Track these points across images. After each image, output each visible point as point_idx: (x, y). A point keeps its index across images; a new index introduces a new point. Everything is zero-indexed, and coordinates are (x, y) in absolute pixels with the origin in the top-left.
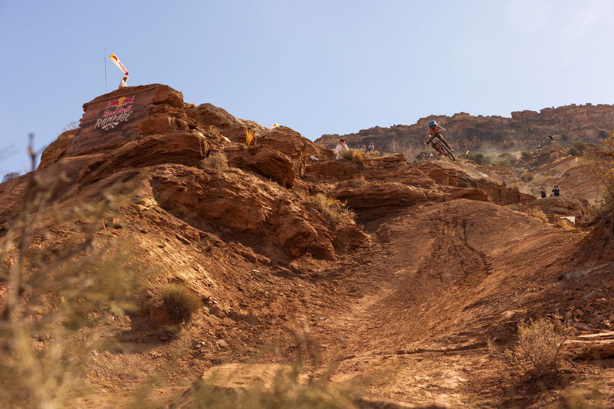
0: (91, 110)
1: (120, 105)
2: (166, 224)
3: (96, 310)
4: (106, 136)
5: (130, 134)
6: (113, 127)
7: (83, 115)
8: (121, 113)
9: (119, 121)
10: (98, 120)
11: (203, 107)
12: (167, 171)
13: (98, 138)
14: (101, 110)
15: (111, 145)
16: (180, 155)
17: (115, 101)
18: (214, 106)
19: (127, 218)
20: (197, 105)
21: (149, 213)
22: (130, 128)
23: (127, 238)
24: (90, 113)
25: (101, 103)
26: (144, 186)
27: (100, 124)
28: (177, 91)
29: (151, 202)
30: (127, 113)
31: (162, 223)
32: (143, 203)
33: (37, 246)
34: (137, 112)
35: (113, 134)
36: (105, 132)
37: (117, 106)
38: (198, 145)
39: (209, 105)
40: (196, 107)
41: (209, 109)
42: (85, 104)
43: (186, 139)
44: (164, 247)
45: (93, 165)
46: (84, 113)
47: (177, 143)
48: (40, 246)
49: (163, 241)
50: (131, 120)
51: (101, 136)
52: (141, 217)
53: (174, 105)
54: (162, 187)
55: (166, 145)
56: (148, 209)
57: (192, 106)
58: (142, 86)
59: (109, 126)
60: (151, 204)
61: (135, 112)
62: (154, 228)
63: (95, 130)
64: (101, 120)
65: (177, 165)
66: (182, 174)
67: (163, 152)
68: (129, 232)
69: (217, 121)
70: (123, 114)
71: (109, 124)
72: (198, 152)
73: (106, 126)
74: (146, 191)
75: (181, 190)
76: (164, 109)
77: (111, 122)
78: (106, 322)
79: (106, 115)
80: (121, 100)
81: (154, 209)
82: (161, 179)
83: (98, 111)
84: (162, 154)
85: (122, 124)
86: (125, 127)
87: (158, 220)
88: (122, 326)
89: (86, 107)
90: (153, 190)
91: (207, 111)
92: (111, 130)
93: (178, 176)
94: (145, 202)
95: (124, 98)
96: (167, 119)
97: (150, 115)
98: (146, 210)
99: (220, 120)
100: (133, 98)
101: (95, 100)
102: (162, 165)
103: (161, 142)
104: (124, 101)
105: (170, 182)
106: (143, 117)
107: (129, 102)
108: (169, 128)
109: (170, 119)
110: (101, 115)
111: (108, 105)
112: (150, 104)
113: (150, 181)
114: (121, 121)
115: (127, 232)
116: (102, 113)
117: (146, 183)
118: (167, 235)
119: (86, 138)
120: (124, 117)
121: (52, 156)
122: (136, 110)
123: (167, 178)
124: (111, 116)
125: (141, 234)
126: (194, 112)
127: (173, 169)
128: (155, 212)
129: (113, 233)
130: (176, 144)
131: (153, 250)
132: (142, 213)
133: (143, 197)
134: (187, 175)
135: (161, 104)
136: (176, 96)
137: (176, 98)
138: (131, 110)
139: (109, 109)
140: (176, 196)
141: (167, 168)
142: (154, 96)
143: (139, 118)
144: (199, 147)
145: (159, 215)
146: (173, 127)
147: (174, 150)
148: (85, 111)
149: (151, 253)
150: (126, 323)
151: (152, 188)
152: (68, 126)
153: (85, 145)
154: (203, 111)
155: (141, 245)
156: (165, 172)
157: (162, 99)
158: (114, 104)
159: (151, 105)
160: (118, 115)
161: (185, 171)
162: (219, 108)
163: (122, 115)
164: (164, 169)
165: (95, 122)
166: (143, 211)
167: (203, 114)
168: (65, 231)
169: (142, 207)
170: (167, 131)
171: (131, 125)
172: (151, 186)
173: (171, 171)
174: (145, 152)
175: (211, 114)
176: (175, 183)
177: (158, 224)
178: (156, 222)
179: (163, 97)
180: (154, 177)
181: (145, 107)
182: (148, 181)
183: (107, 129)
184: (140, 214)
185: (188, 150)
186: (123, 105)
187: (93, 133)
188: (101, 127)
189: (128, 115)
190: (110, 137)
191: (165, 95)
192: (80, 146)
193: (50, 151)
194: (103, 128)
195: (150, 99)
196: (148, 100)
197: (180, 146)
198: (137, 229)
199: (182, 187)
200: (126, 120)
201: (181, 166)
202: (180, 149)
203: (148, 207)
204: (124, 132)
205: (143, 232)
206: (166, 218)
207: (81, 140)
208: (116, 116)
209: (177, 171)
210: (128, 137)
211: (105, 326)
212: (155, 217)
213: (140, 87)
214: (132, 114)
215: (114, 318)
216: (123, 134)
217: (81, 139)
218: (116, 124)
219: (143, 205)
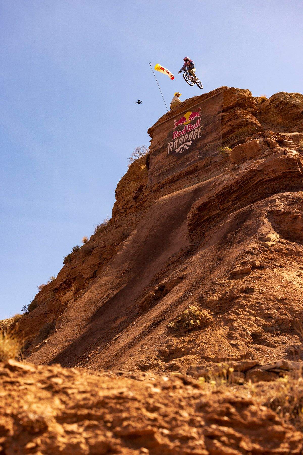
0: (158, 134)
1: (188, 121)
2: (294, 253)
3: (273, 335)
4: (182, 159)
5: (207, 151)
6: (187, 148)
7: (151, 141)
8: (191, 131)
9: (192, 140)
10: (169, 144)
11: (275, 98)
12: (278, 203)
13: (174, 163)
14: (169, 131)
15: (191, 168)
16: (281, 178)
17: (180, 118)
18: (287, 94)
19: (262, 257)
20: (268, 97)
21: (276, 247)
22: (205, 145)
23: (272, 275)
24: (158, 138)
25: (167, 125)
26: (264, 223)
27: (173, 148)
28: (244, 90)
29: (274, 236)
30: (198, 128)
31: (291, 253)
32: (269, 240)
33: (213, 298)
34: (208, 125)
35: (189, 155)
36: (179, 155)
37: (185, 123)
38: (295, 164)
39: (281, 93)
40: (268, 100)
41: (282, 99)
42: (150, 129)
43: (283, 163)
44: (301, 275)
45: (200, 206)
46: (151, 139)
47: (275, 168)
48: (215, 298)
49: (298, 270)
50: (204, 135)
51: (177, 161)
52: (272, 253)
53: (245, 106)
54: (279, 219)
55: (265, 173)
56: (274, 243)
57: (264, 100)
58: (205, 94)
59: (182, 148)
60: (276, 238)
61: (206, 125)
62: (287, 260)
63: (168, 156)
64: (172, 143)
65: (285, 194)
66: (292, 203)
67: (264, 180)
68: (272, 270)
69: (295, 110)
70: (194, 130)
71: (182, 146)
72: (297, 172)
73: (179, 148)
74: (267, 227)
75: (296, 217)
76: (236, 115)
77: (183, 143)
78: (283, 342)
79: (176, 137)
80: (187, 116)
81: (279, 242)
82: (275, 212)
83: (166, 134)
84: (264, 182)
85: (195, 142)
86: (199, 145)
87: (286, 251)
88: (294, 342)
89: (151, 132)
90: (272, 225)
91: (282, 102)
92: (186, 152)
93: (289, 205)
94: (270, 239)
95: (190, 113)
96: (255, 142)
97: (223, 125)
98: (273, 245)
99: (298, 108)
100: (200, 110)
101: (158, 122)
102: (271, 198)
103: (259, 171)
104: (191, 116)
105: (285, 213)
106: (216, 129)
107: (197, 116)
108: (259, 150)
109: (258, 141)
110: (170, 137)
111: (175, 124)
112: (219, 113)
113: (267, 217)
114: (194, 139)
115: (271, 271)
116: (170, 135)
117: (264, 219)
118: (299, 263)
119: (162, 166)
120: (196, 133)
121: (126, 192)
122: (206, 123)
123: (280, 210)
124: (181, 136)
125: (281, 268)
126: (267, 106)
127: (282, 199)
128: (281, 244)
129: (261, 274)
130: (275, 170)
131: (295, 280)
132: (271, 248)
133: (268, 234)
134: (297, 202)
135: (231, 110)
136: (245, 96)
137: (245, 98)
138: (201, 125)
139: (176, 129)
140: (293, 224)
141: (277, 200)
142: (221, 103)
143: (212, 132)
144: (296, 167)
145: (284, 246)
146: (263, 148)
147: (274, 176)
148: (151, 136)
149: (294, 283)
150: (297, 340)
151: (270, 223)
152: (133, 154)
153: (162, 173)
154: (277, 102)
155: (285, 278)
156: (277, 204)
157: (231, 104)
158: (181, 122)
159: (221, 114)
160: (189, 133)
161: (293, 198)
162: (294, 94)
163: (192, 132)
164: (274, 201)
165: (165, 147)
166: (271, 246)
167: (277, 106)
168: (226, 282)
169: (269, 243)
170: (259, 154)
171: (205, 141)
172: (269, 222)
173: (282, 201)
174: (247, 184)
175: (286, 104)
176: (290, 213)
177: (287, 255)
178: (284, 253)
179: (232, 102)
180: (269, 212)
181: (215, 117)
182: (265, 217)
183: (181, 151)
184: (270, 250)
185: (287, 172)
186: (190, 121)
187: (168, 159)
188: (174, 151)
189: (200, 131)
190: (187, 160)
191: (233, 98)
192: (157, 176)
193: (123, 187)
194: (177, 151)
195: (218, 107)
196: (216, 107)
197: (279, 170)
198: (276, 265)
199: (296, 214)
200: (198, 137)
201: (289, 193)
202: (279, 174)
203: (274, 241)
204: (200, 150)
205: (281, 266)
206: (291, 248)
207: (156, 170)
208: (187, 135)
209: (286, 201)
210: (205, 154)
211: (283, 345)
212: (283, 249)
213: (203, 96)
214: (203, 129)
215: (287, 338)
216: (200, 153)
217: (156, 168)
218: (189, 143)
219: (270, 241)
